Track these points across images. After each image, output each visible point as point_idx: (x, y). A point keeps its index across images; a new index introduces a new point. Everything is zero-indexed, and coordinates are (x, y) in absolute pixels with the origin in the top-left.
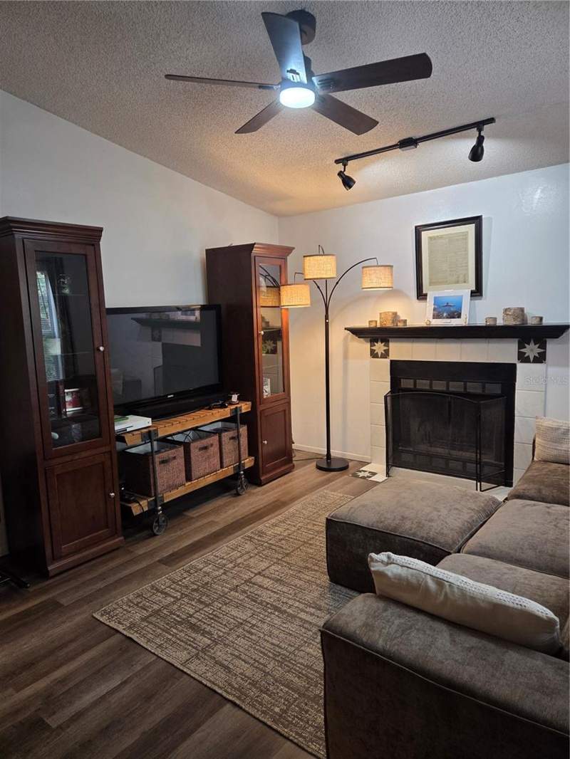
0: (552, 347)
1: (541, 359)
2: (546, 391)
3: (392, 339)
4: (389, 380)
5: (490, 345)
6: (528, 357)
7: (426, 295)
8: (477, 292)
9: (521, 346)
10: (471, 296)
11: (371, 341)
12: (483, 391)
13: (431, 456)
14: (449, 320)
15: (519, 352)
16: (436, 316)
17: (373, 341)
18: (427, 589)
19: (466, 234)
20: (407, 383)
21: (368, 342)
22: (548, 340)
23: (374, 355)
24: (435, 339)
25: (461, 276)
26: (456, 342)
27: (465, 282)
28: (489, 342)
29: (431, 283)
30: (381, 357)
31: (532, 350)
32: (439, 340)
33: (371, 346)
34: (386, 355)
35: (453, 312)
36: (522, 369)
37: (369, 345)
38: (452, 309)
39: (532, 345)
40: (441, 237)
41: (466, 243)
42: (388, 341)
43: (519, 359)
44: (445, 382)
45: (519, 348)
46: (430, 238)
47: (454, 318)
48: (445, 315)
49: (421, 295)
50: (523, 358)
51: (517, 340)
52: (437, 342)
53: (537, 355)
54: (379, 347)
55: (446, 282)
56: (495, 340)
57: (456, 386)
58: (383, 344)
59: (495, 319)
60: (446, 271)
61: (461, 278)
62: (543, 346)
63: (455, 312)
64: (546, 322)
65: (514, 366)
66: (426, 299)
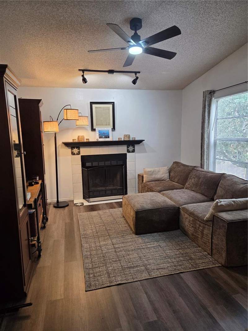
0: (137, 147)
1: (133, 151)
2: (135, 162)
3: (82, 147)
4: (81, 164)
5: (118, 147)
7: (95, 129)
8: (114, 128)
9: (128, 147)
10: (112, 130)
11: (71, 148)
12: (117, 164)
13: (99, 191)
14: (105, 139)
15: (127, 149)
16: (100, 137)
17: (72, 148)
18: (232, 204)
19: (109, 108)
20: (88, 164)
21: (69, 148)
22: (135, 145)
23: (73, 154)
24: (99, 146)
25: (108, 123)
26: (107, 147)
27: (109, 125)
29: (97, 125)
30: (76, 155)
31: (131, 148)
32: (100, 146)
33: (71, 150)
34: (79, 153)
35: (106, 136)
36: (128, 155)
37: (70, 150)
38: (106, 135)
40: (100, 108)
41: (109, 111)
42: (79, 148)
44: (97, 163)
46: (96, 108)
47: (107, 138)
48: (103, 137)
49: (93, 129)
50: (129, 151)
51: (126, 145)
52: (100, 147)
54: (76, 150)
55: (102, 125)
56: (121, 146)
57: (108, 163)
58: (77, 149)
59: (121, 138)
60: (102, 120)
61: (108, 124)
62: (134, 147)
63: (107, 136)
64: (136, 139)
65: (126, 154)
66: (95, 131)
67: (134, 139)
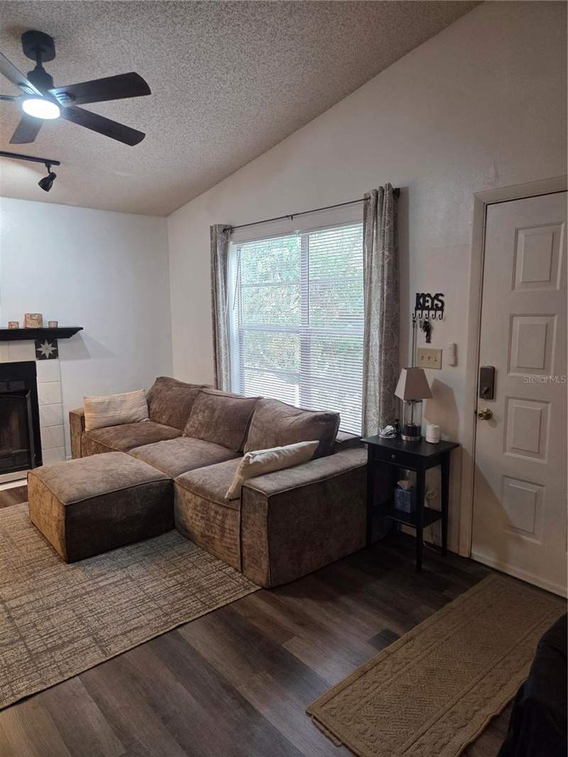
0: (63, 345)
1: (54, 355)
2: (61, 381)
5: (10, 346)
6: (44, 354)
9: (37, 346)
12: (9, 389)
15: (36, 351)
18: (276, 458)
22: (59, 340)
28: (9, 344)
31: (47, 348)
36: (40, 365)
39: (46, 344)
43: (37, 357)
45: (36, 348)
50: (41, 356)
51: (33, 341)
53: (52, 353)
56: (17, 341)
59: (18, 323)
62: (55, 345)
64: (60, 325)
65: (33, 364)
67: (53, 326)
